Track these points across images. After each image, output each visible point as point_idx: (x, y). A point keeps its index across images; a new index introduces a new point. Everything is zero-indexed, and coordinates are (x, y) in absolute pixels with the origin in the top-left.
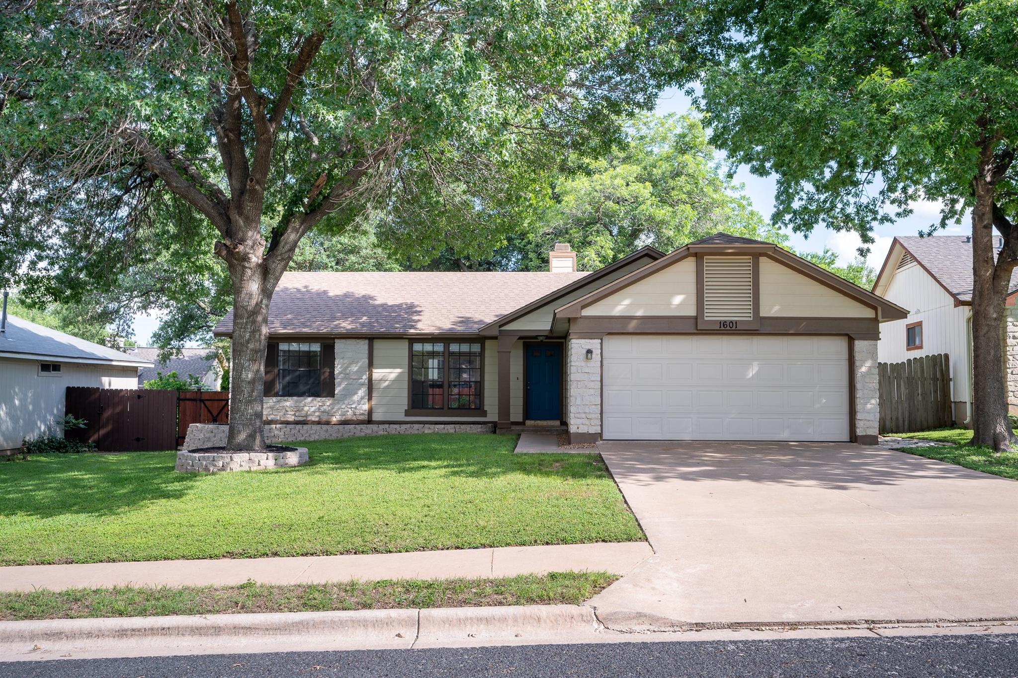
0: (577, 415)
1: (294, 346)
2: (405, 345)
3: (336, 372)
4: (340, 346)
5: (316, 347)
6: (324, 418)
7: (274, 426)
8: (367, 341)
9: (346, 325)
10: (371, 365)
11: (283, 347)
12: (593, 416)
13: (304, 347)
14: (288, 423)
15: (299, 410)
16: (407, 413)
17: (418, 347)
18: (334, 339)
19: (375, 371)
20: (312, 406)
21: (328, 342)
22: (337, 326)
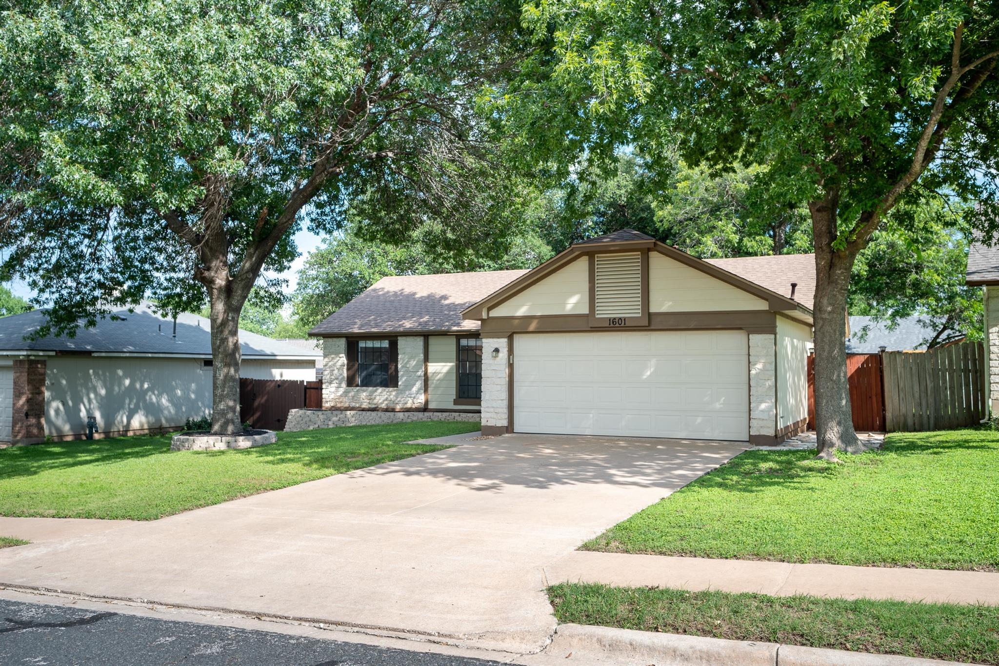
0: (487, 409)
1: (370, 344)
2: (453, 341)
3: (399, 366)
4: (402, 343)
5: (385, 344)
6: (392, 406)
7: (348, 412)
8: (422, 338)
9: (408, 325)
10: (426, 359)
11: (362, 344)
12: (500, 410)
13: (377, 344)
14: (363, 410)
15: (371, 398)
16: (456, 402)
17: (464, 342)
18: (397, 336)
19: (429, 364)
20: (382, 396)
21: (393, 338)
22: (400, 326)
